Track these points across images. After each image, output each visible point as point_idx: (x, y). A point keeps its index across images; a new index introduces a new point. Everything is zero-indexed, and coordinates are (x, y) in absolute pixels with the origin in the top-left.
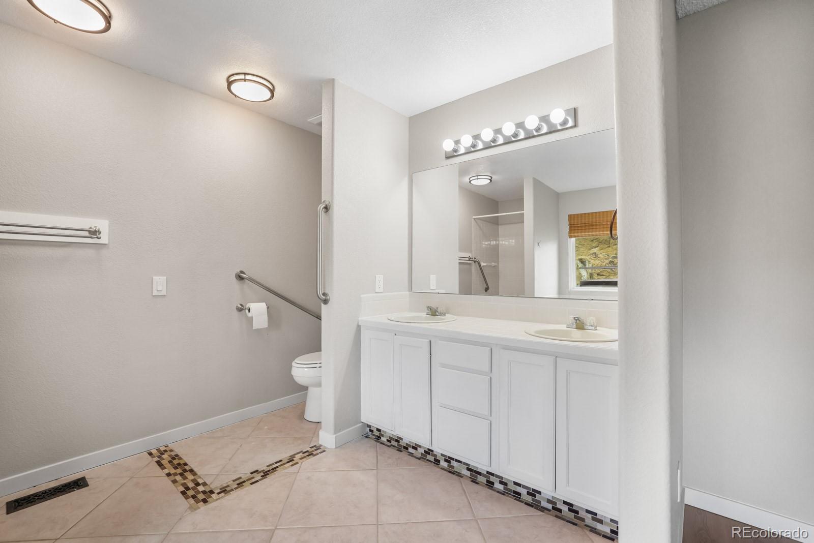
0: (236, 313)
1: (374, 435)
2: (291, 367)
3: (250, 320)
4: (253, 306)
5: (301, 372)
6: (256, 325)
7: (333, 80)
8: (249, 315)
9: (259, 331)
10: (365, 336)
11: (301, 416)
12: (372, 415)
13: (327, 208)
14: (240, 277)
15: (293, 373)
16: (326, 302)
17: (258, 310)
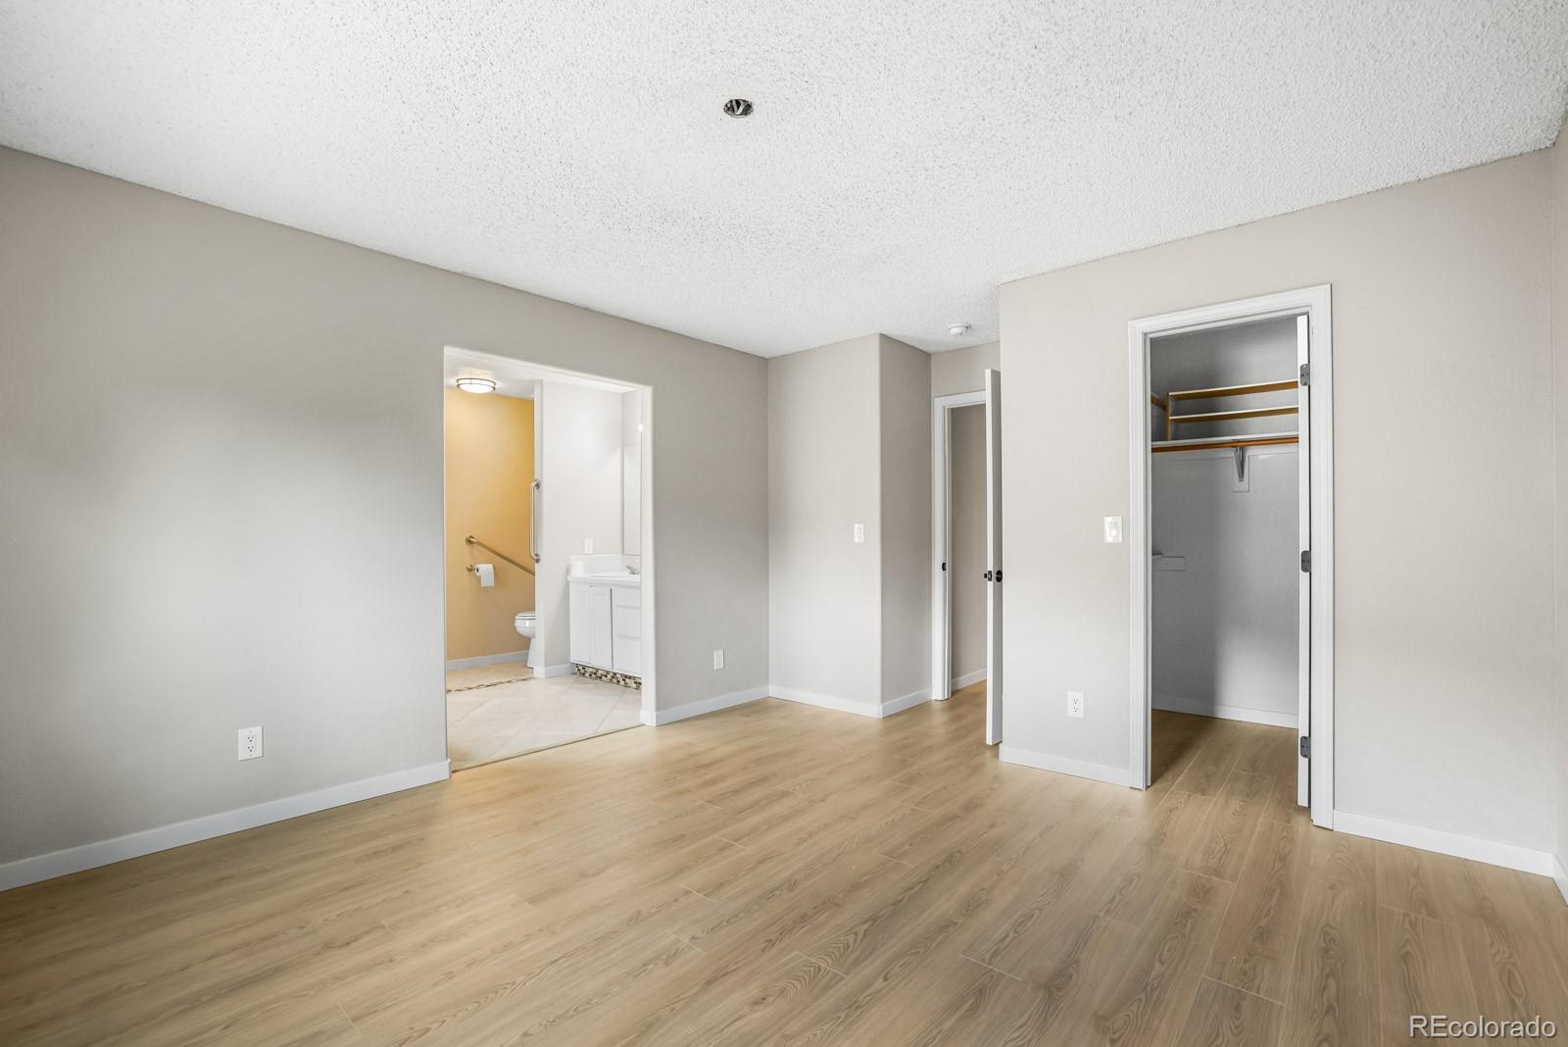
0: (466, 573)
1: (581, 671)
2: (514, 620)
3: (479, 579)
4: (481, 567)
5: (523, 624)
6: (484, 584)
7: (542, 381)
8: (478, 574)
9: (486, 589)
10: (572, 587)
11: (526, 666)
12: (578, 656)
13: (538, 486)
14: (469, 542)
15: (516, 625)
16: (538, 561)
17: (486, 569)
